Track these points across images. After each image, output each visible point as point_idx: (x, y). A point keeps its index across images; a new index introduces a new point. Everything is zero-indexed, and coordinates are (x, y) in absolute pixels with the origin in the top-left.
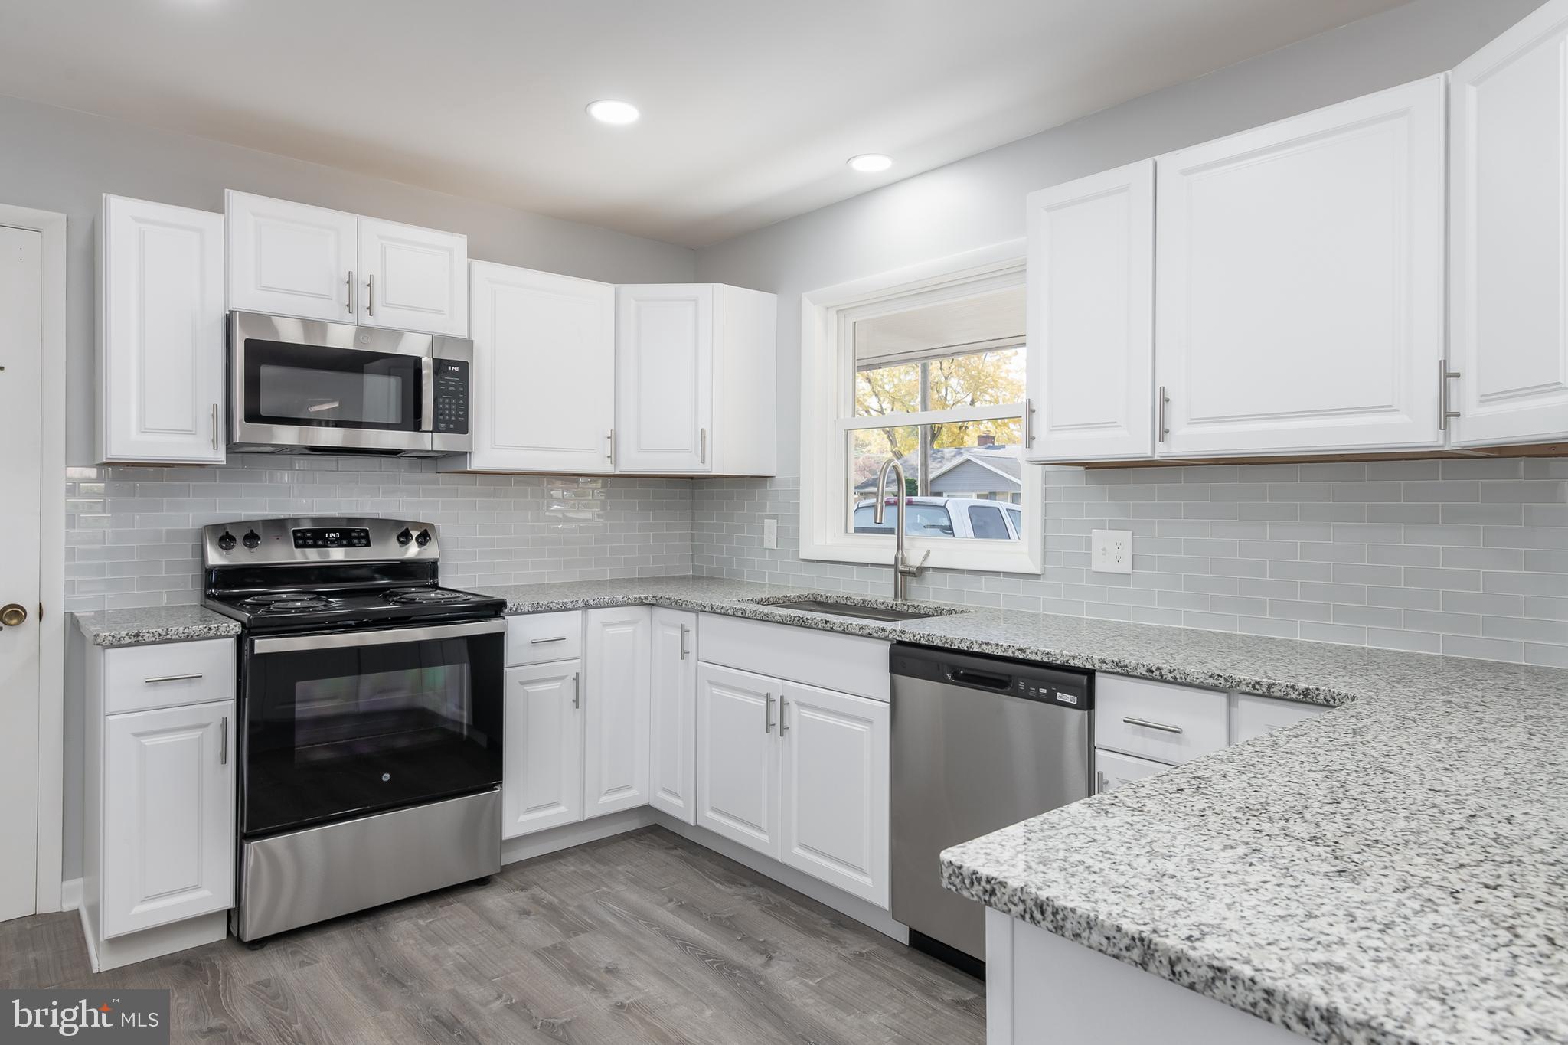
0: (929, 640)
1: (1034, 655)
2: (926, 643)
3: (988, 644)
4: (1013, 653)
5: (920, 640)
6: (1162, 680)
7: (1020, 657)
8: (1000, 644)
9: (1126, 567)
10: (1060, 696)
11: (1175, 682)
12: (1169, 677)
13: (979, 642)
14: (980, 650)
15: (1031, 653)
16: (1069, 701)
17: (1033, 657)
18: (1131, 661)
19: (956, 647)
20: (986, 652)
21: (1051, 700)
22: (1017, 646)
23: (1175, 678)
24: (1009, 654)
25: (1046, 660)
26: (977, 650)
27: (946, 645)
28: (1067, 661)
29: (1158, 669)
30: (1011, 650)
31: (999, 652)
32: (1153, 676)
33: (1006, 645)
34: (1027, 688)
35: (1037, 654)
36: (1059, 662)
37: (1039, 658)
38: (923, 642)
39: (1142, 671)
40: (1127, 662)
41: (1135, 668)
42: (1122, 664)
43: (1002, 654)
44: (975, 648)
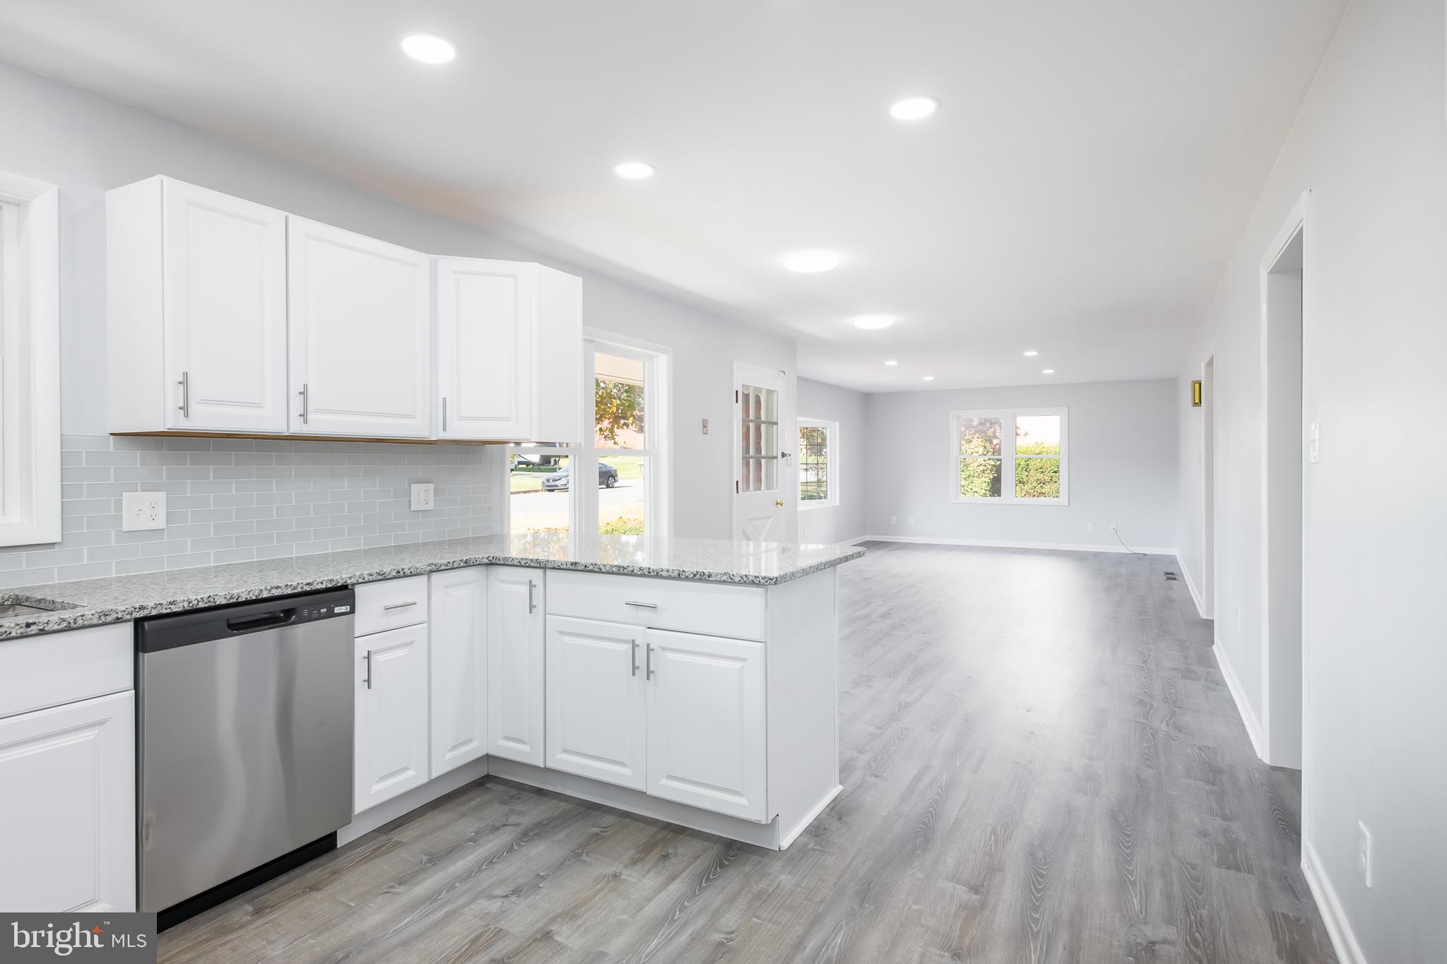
0: (210, 602)
1: (320, 584)
2: (206, 605)
3: (277, 588)
4: (302, 588)
5: (198, 604)
6: (405, 576)
7: (308, 589)
8: (290, 584)
9: (161, 523)
10: (337, 610)
11: (412, 575)
12: (408, 573)
13: (269, 588)
14: (270, 595)
15: (317, 584)
16: (343, 611)
17: (319, 586)
18: (387, 569)
19: (244, 599)
20: (276, 594)
21: (331, 614)
22: (305, 582)
23: (411, 572)
24: (299, 590)
25: (329, 585)
26: (267, 596)
27: (231, 601)
28: (346, 582)
29: (403, 569)
30: (299, 587)
31: (289, 591)
32: (382, 577)
33: (294, 584)
34: (310, 613)
35: (322, 583)
36: (339, 584)
37: (324, 586)
38: (201, 605)
39: (394, 573)
40: (385, 570)
41: (390, 573)
42: (382, 572)
43: (292, 592)
44: (265, 595)
